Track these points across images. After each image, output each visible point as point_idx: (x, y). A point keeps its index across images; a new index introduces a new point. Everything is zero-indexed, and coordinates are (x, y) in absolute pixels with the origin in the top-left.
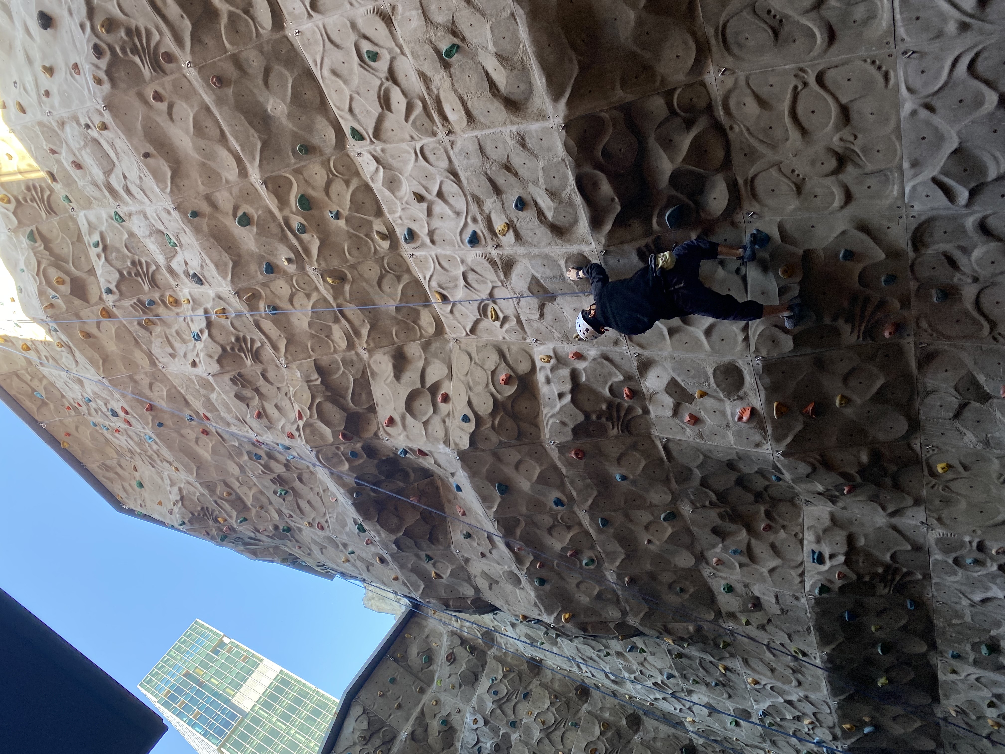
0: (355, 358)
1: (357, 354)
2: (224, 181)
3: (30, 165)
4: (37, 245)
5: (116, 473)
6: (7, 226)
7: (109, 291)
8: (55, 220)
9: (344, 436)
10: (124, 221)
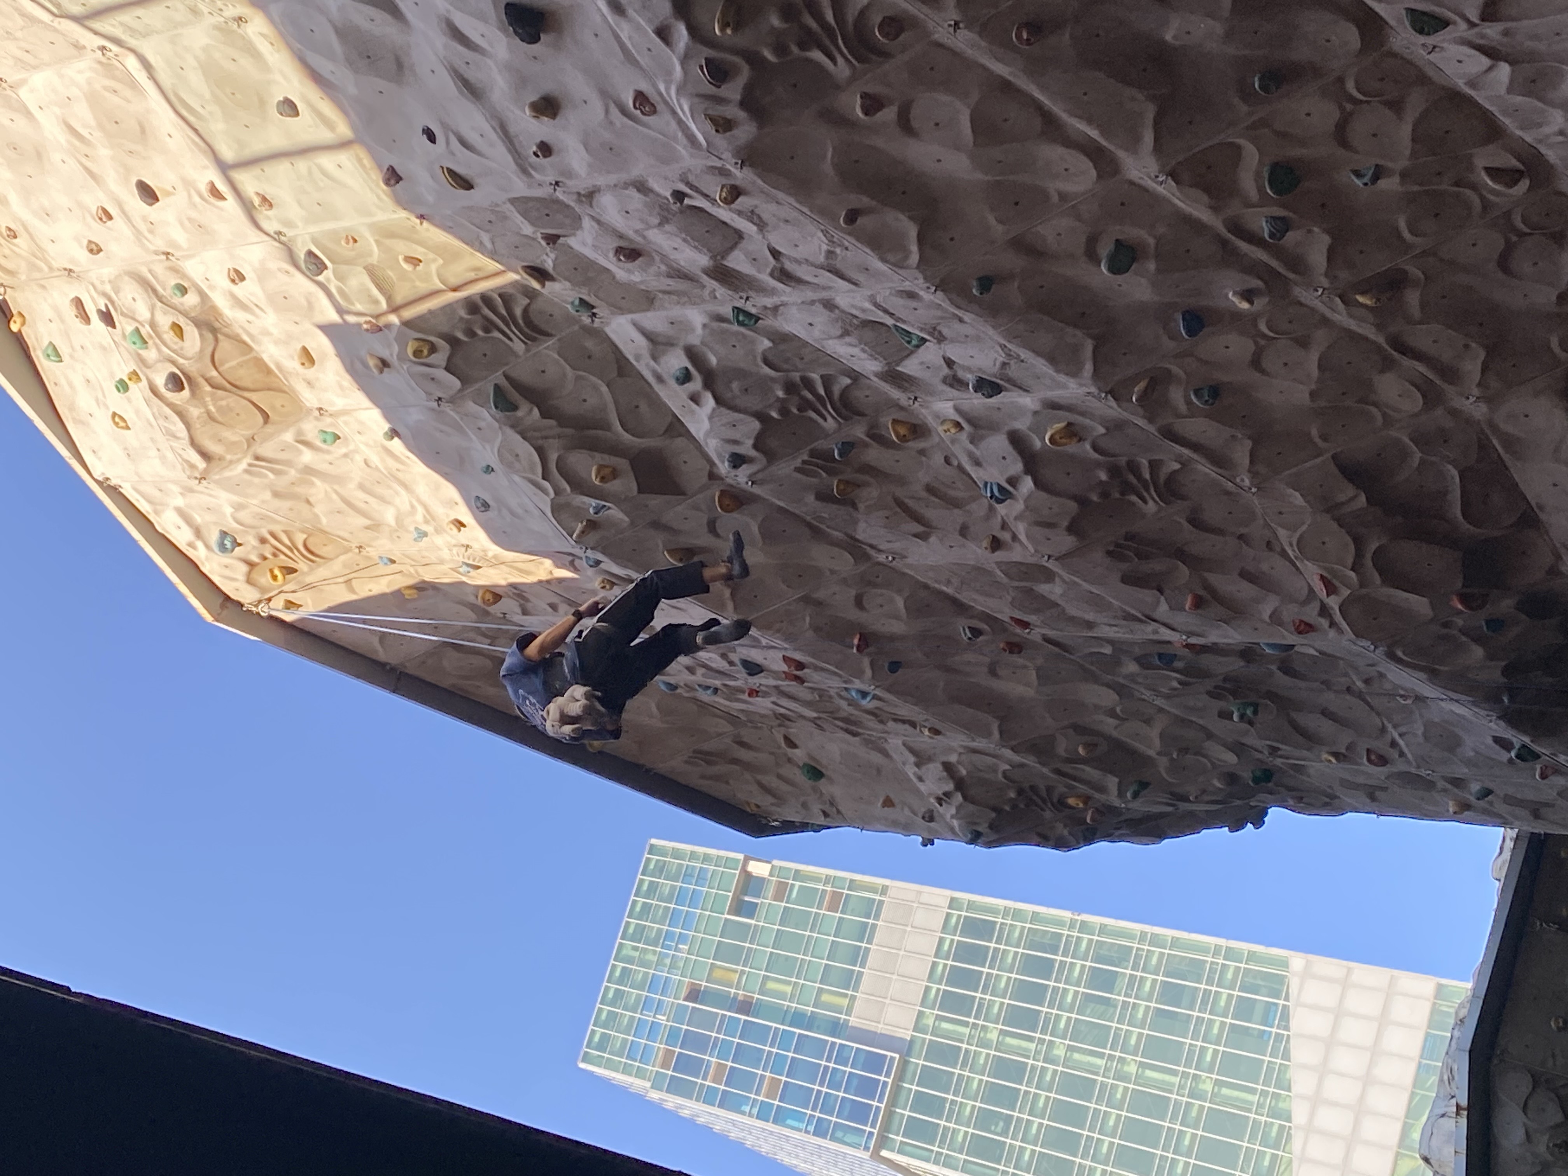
0: (1448, 423)
1: (1454, 413)
2: (1055, 198)
3: (477, 269)
4: (520, 413)
5: (735, 761)
6: (428, 394)
7: (737, 461)
8: (547, 348)
9: (1464, 599)
10: (758, 319)
